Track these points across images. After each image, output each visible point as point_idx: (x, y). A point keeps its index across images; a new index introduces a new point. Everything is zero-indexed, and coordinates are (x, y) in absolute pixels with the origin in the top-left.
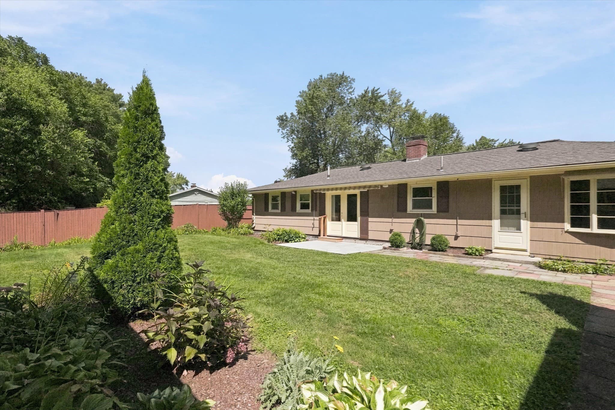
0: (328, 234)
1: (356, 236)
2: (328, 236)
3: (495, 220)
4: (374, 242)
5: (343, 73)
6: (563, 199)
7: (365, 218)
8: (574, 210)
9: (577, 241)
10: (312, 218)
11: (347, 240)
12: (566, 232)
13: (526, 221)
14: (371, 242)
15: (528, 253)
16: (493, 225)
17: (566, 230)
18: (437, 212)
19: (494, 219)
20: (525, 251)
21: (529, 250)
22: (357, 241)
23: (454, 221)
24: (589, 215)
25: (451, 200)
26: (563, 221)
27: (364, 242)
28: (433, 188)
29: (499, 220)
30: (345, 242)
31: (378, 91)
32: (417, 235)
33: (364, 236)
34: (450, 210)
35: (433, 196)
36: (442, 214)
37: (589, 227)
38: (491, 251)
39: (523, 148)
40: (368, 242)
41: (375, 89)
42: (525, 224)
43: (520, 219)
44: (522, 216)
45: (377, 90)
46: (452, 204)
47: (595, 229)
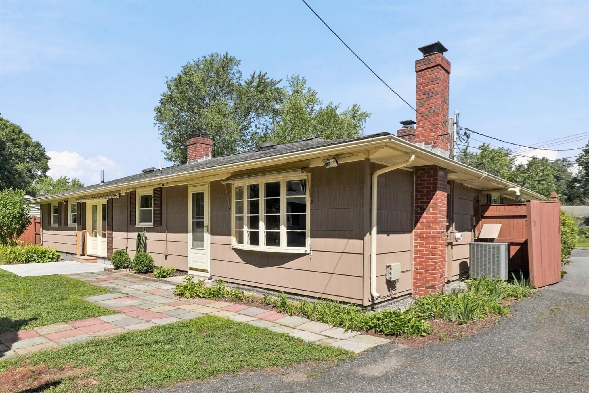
0: (88, 253)
2: (88, 256)
3: (189, 234)
5: (227, 54)
7: (110, 233)
9: (239, 259)
11: (100, 260)
12: (232, 249)
13: (207, 234)
15: (209, 275)
16: (188, 241)
17: (232, 246)
18: (154, 225)
19: (189, 232)
20: (206, 271)
21: (209, 271)
22: (106, 261)
23: (165, 236)
24: (243, 228)
25: (163, 209)
26: (230, 235)
29: (192, 234)
30: (97, 262)
31: (266, 77)
33: (110, 256)
34: (162, 221)
36: (158, 228)
37: (243, 243)
38: (187, 272)
41: (262, 74)
42: (207, 238)
43: (204, 232)
44: (205, 228)
45: (264, 76)
47: (245, 245)
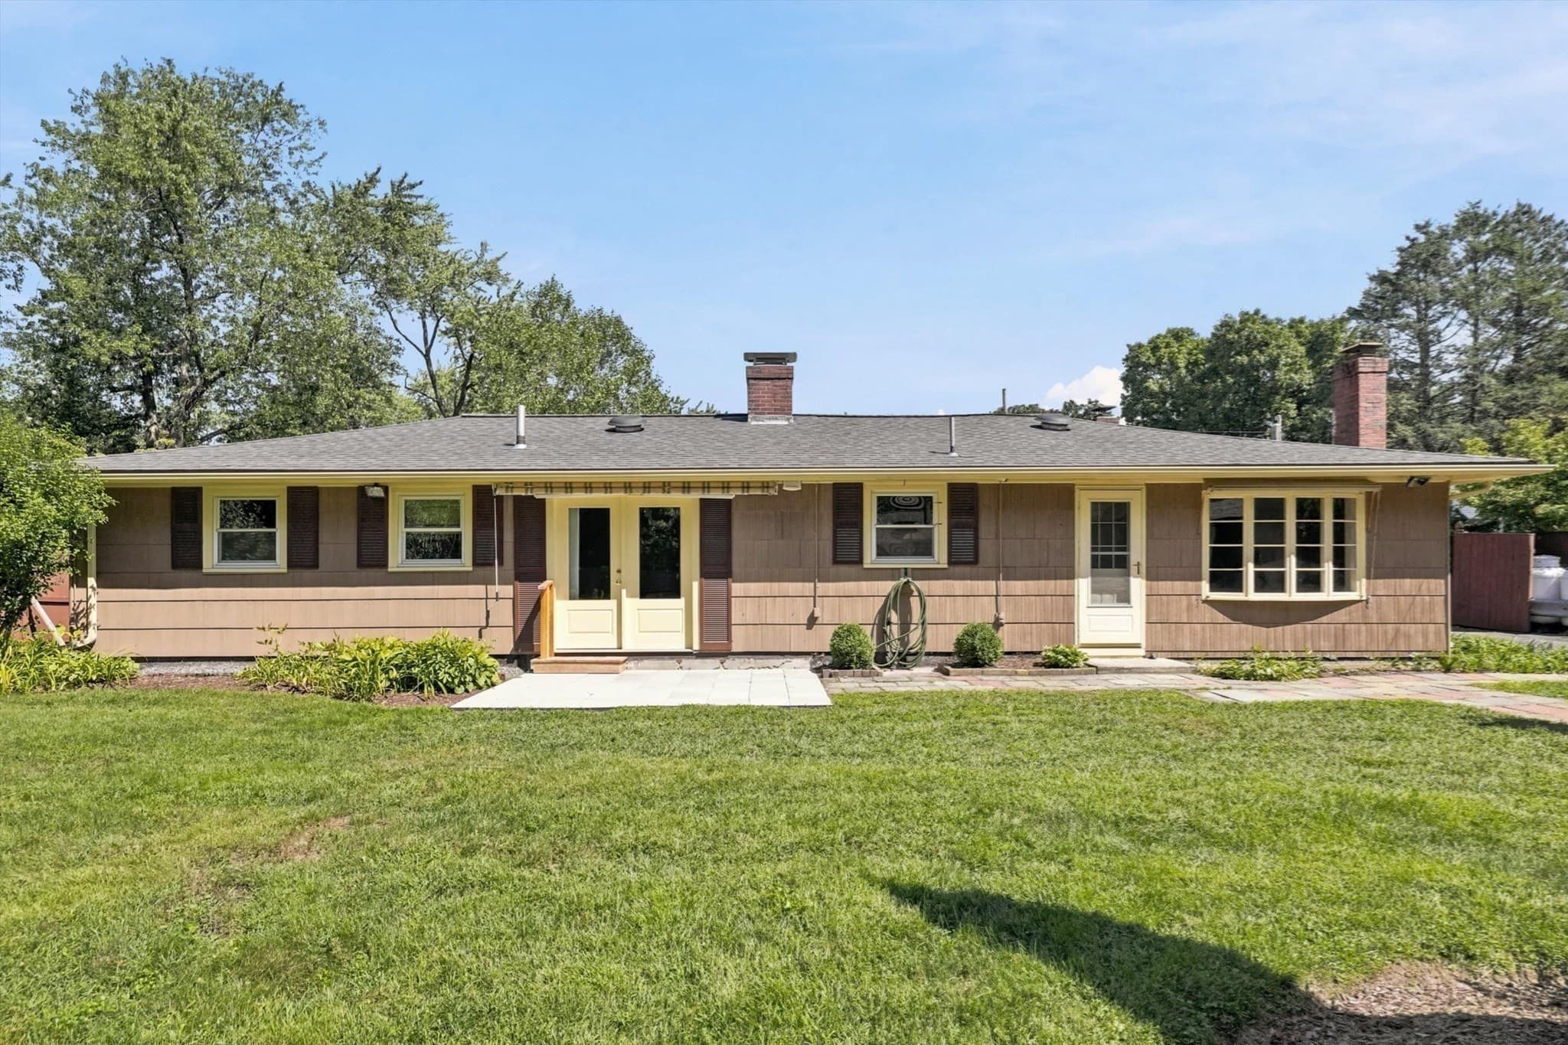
1: (680, 646)
3: (1081, 580)
4: (752, 660)
6: (1199, 534)
7: (718, 585)
8: (1217, 557)
9: (1221, 617)
10: (478, 590)
11: (646, 662)
12: (1205, 602)
13: (1139, 580)
14: (738, 661)
15: (1142, 652)
16: (1076, 593)
17: (1204, 597)
18: (950, 563)
19: (1079, 577)
20: (1137, 646)
21: (1144, 645)
22: (685, 662)
23: (990, 586)
24: (1241, 567)
25: (986, 529)
26: (1198, 578)
27: (716, 662)
28: (935, 500)
29: (1090, 579)
30: (633, 669)
32: (895, 630)
33: (718, 643)
34: (981, 558)
35: (935, 520)
36: (959, 570)
37: (1241, 590)
39: (1045, 422)
40: (728, 662)
42: (1138, 586)
43: (1129, 575)
44: (1133, 569)
46: (986, 546)
47: (1251, 594)
